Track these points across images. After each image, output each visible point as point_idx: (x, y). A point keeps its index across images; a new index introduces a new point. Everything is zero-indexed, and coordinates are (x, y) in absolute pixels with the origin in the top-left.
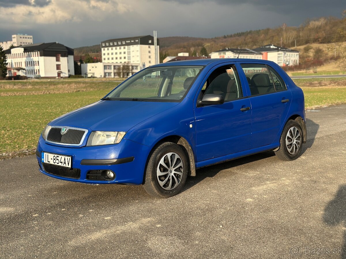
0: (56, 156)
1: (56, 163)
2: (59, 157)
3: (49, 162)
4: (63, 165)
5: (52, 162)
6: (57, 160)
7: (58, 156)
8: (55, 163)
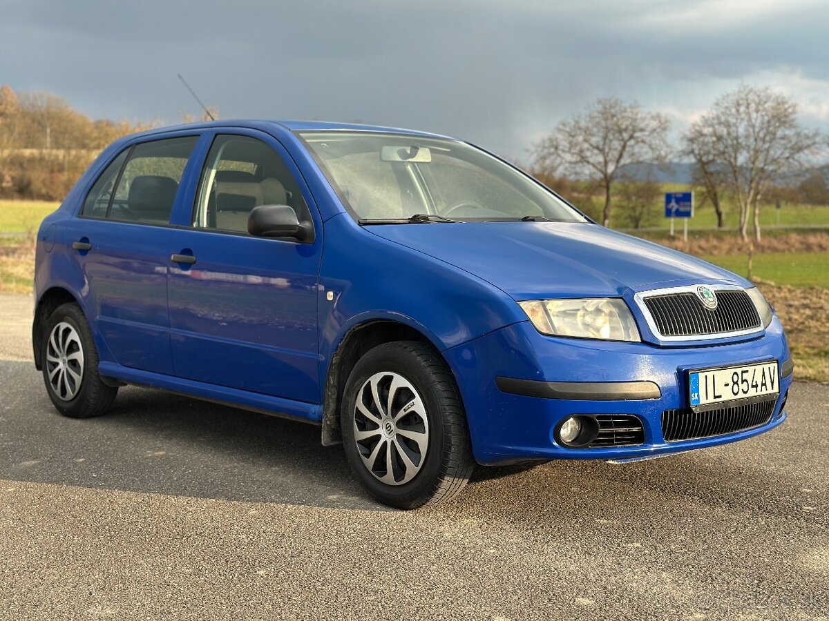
0: (739, 371)
1: (741, 391)
2: (747, 371)
3: (720, 397)
4: (759, 393)
5: (727, 395)
6: (743, 382)
7: (745, 369)
8: (735, 394)
